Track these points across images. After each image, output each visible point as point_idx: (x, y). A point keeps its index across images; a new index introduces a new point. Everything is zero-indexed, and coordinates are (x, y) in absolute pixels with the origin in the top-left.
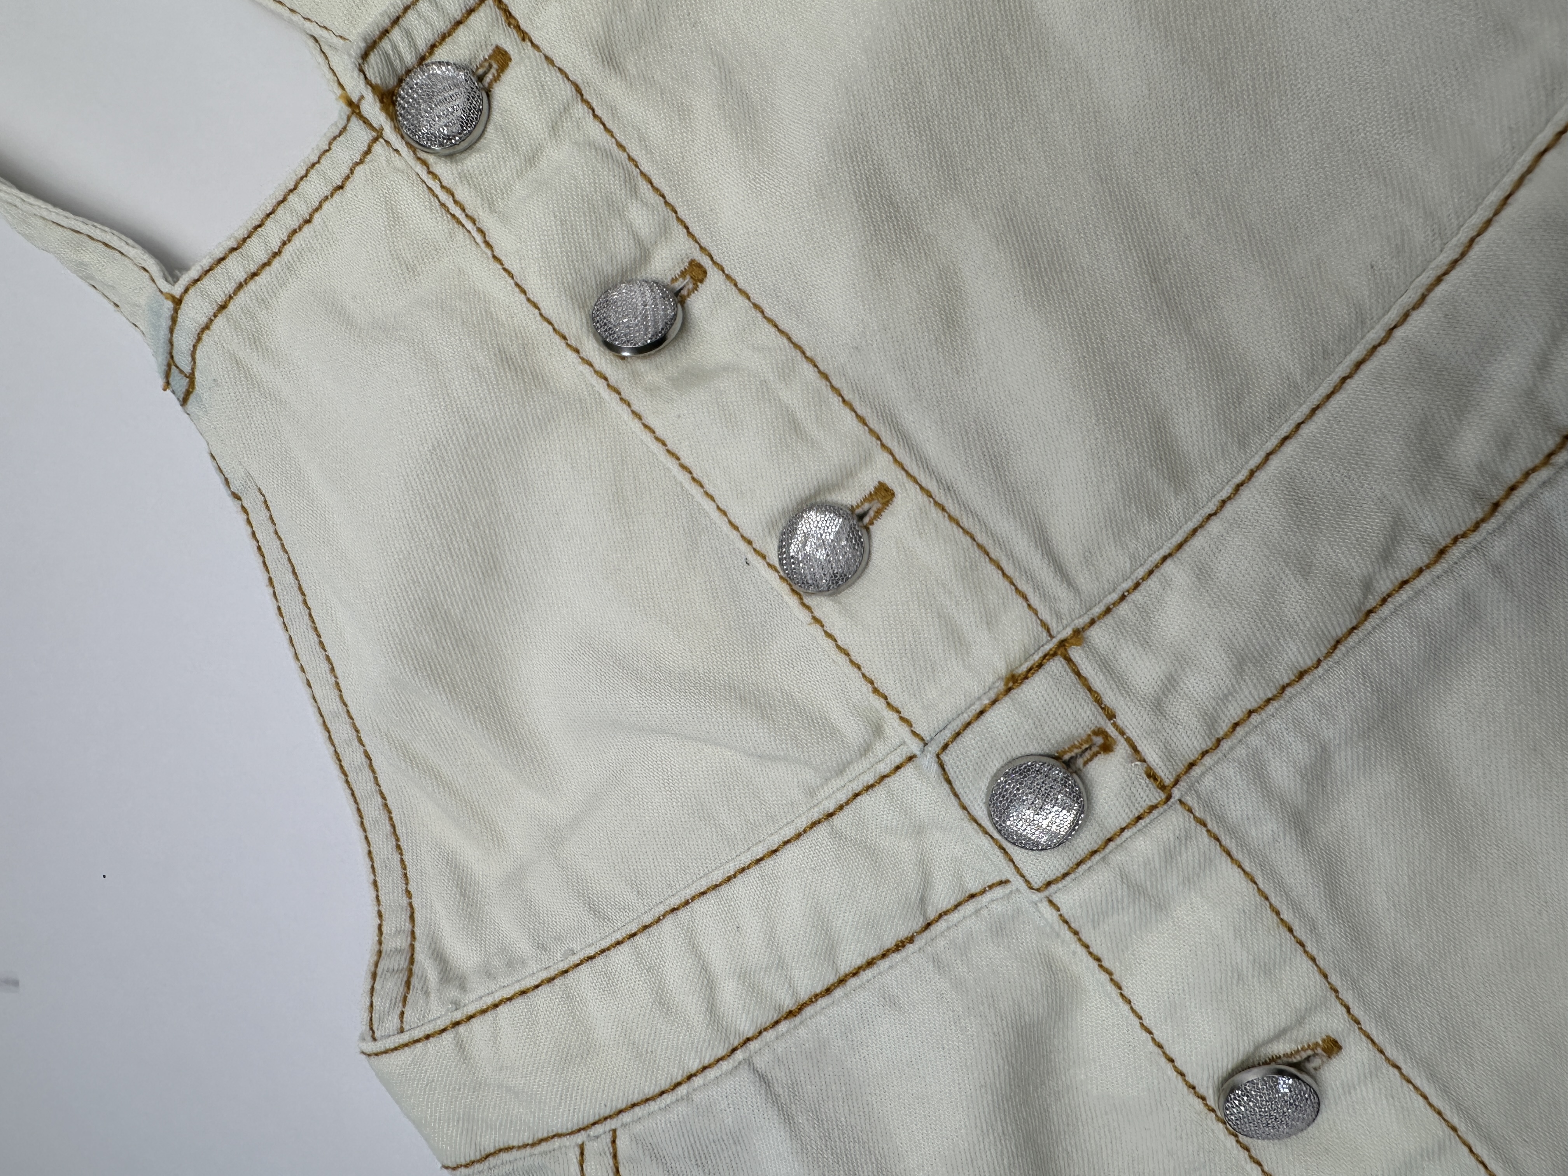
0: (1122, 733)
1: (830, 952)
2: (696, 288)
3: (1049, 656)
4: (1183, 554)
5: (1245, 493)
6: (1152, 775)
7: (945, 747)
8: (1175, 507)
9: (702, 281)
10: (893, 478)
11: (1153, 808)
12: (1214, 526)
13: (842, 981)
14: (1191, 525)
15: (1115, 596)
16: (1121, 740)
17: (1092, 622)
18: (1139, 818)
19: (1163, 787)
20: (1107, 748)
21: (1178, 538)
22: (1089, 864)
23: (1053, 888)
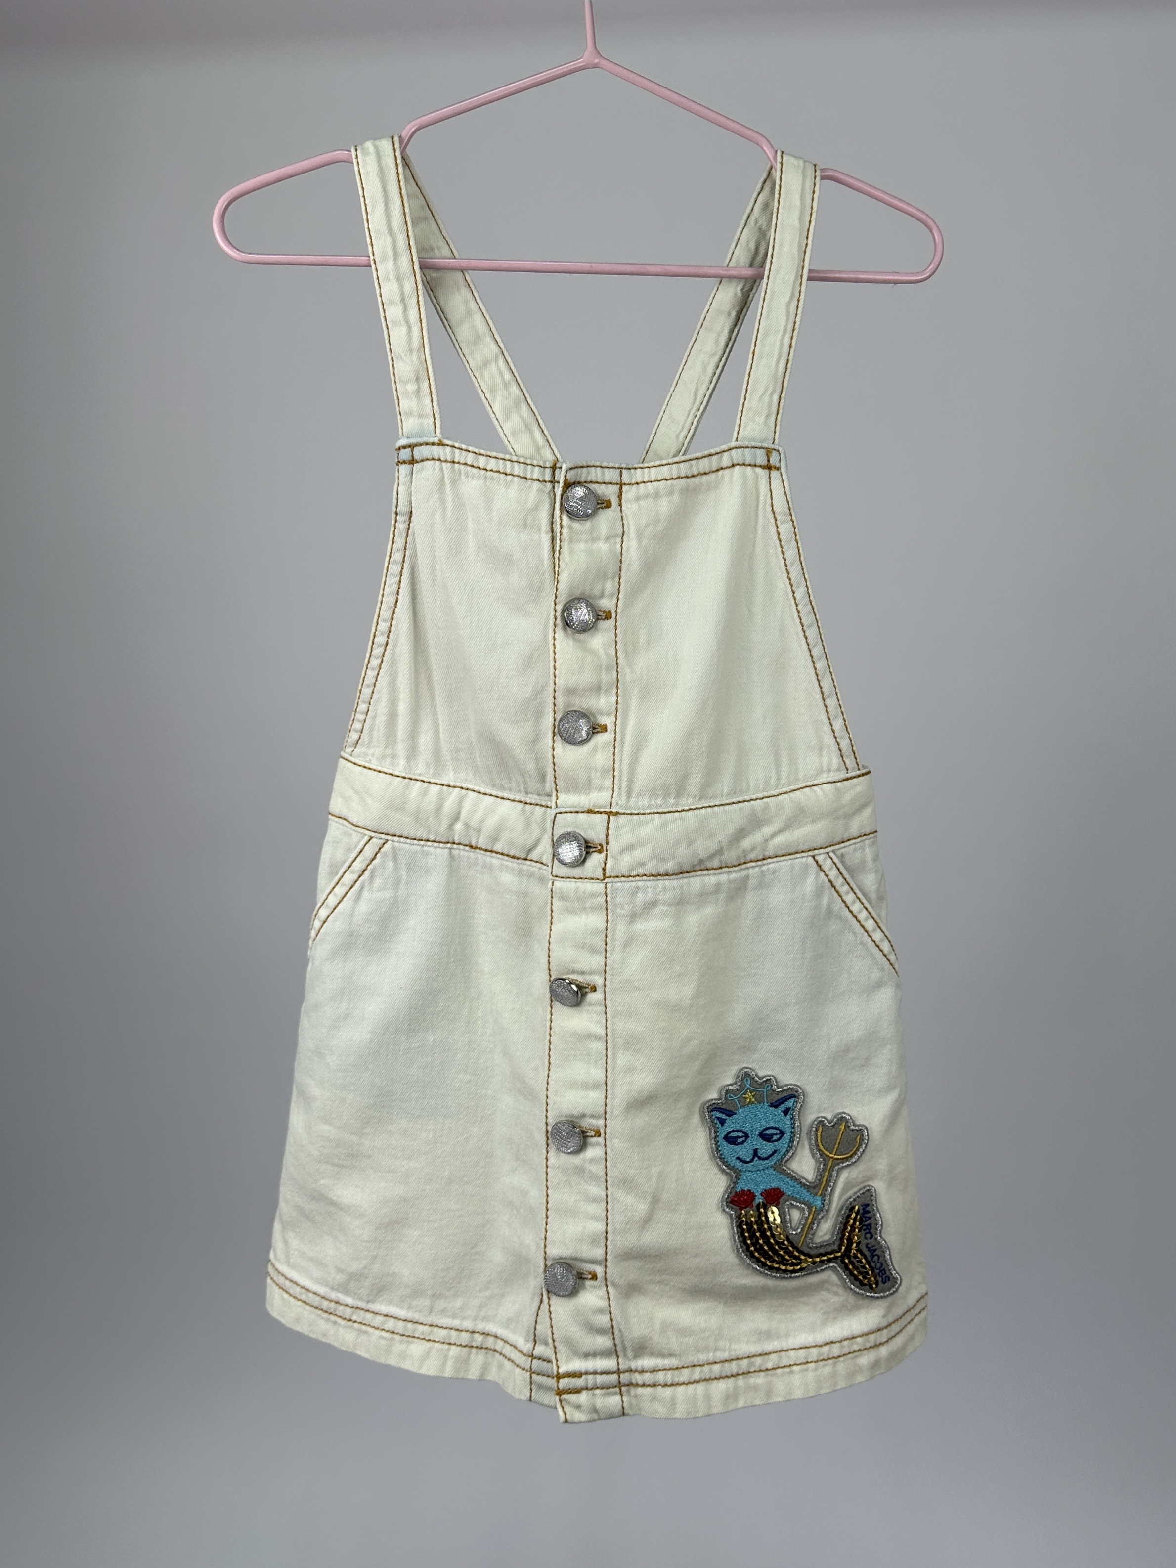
0: (607, 851)
1: (495, 839)
2: (604, 620)
3: (605, 812)
4: (663, 815)
5: (691, 812)
6: (604, 869)
7: (561, 813)
8: (672, 801)
9: (607, 619)
10: (610, 727)
11: (598, 879)
12: (677, 814)
13: (492, 851)
14: (671, 809)
15: (636, 812)
16: (605, 853)
17: (624, 814)
18: (592, 879)
19: (604, 875)
20: (600, 852)
21: (666, 810)
22: (571, 880)
23: (557, 879)
